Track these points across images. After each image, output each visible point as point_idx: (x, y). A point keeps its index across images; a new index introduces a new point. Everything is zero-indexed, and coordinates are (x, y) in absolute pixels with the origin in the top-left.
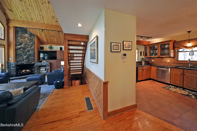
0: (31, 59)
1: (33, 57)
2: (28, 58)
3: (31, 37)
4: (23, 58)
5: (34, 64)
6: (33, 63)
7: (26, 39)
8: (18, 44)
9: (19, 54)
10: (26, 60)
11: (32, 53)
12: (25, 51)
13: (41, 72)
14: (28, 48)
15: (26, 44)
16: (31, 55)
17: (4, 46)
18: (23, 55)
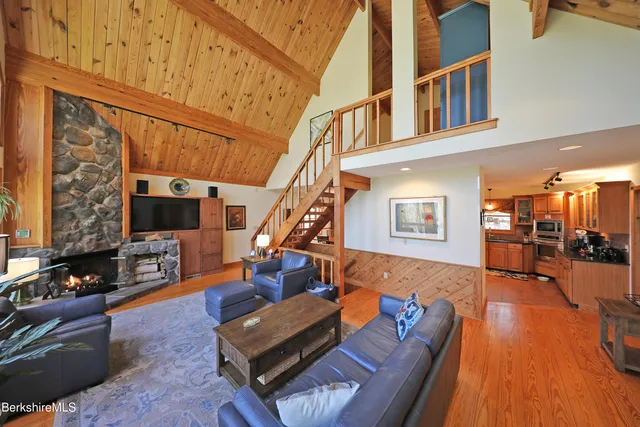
0: (109, 228)
1: (117, 220)
2: (96, 226)
3: (108, 143)
4: (77, 226)
5: (115, 252)
6: (113, 246)
7: (89, 147)
8: (62, 166)
9: (67, 208)
10: (91, 233)
11: (114, 204)
12: (87, 195)
14: (98, 187)
15: (90, 170)
16: (108, 213)
18: (78, 216)
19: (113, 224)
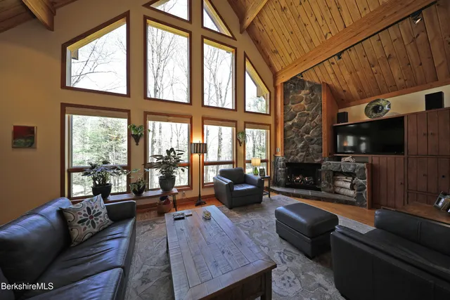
0: (314, 149)
1: (318, 144)
2: (305, 147)
3: (313, 95)
4: (296, 148)
5: (319, 165)
6: (317, 161)
7: (302, 103)
8: (288, 117)
9: (291, 138)
10: (302, 152)
11: (315, 134)
12: (301, 130)
13: (337, 190)
14: (306, 124)
15: (302, 115)
16: (312, 140)
17: (270, 125)
18: (296, 142)
19: (316, 147)
